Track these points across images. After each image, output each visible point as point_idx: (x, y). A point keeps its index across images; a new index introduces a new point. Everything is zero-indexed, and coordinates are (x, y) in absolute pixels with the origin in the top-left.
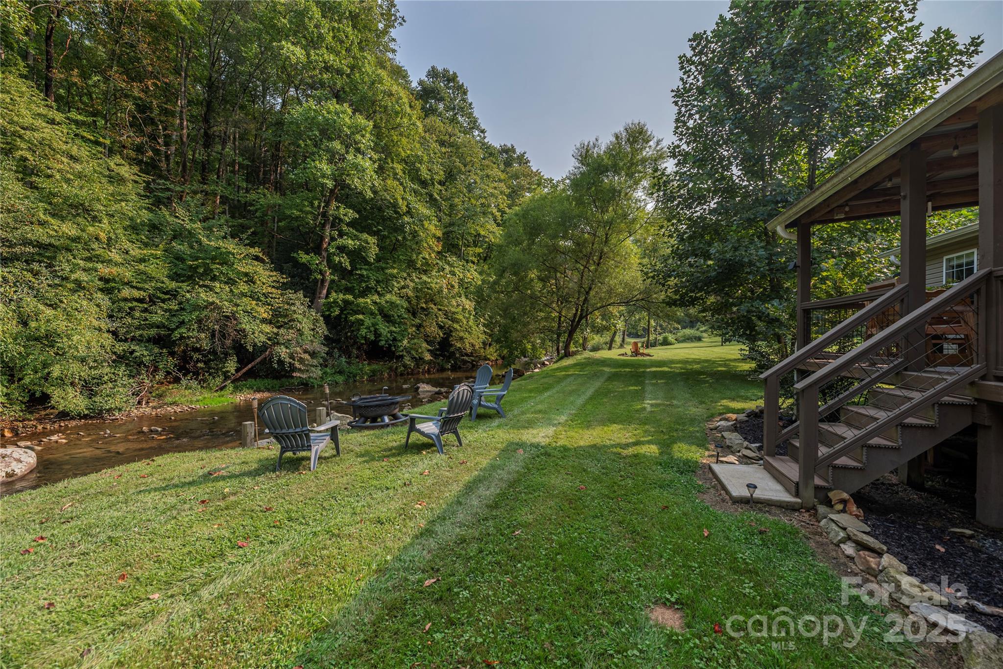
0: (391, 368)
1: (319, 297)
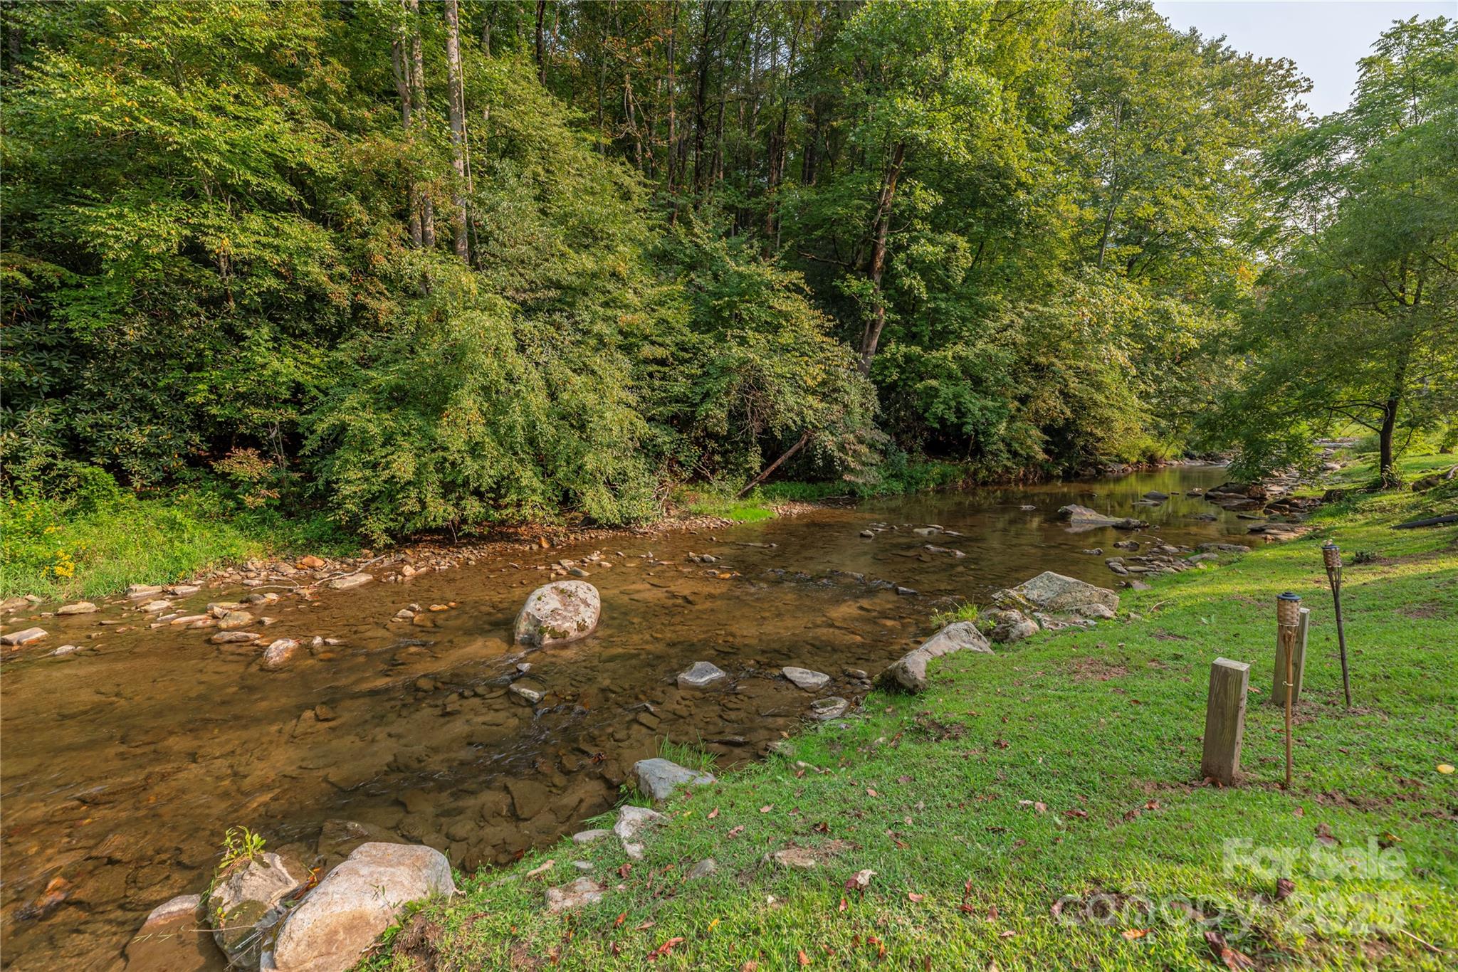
0: (966, 471)
1: (867, 352)
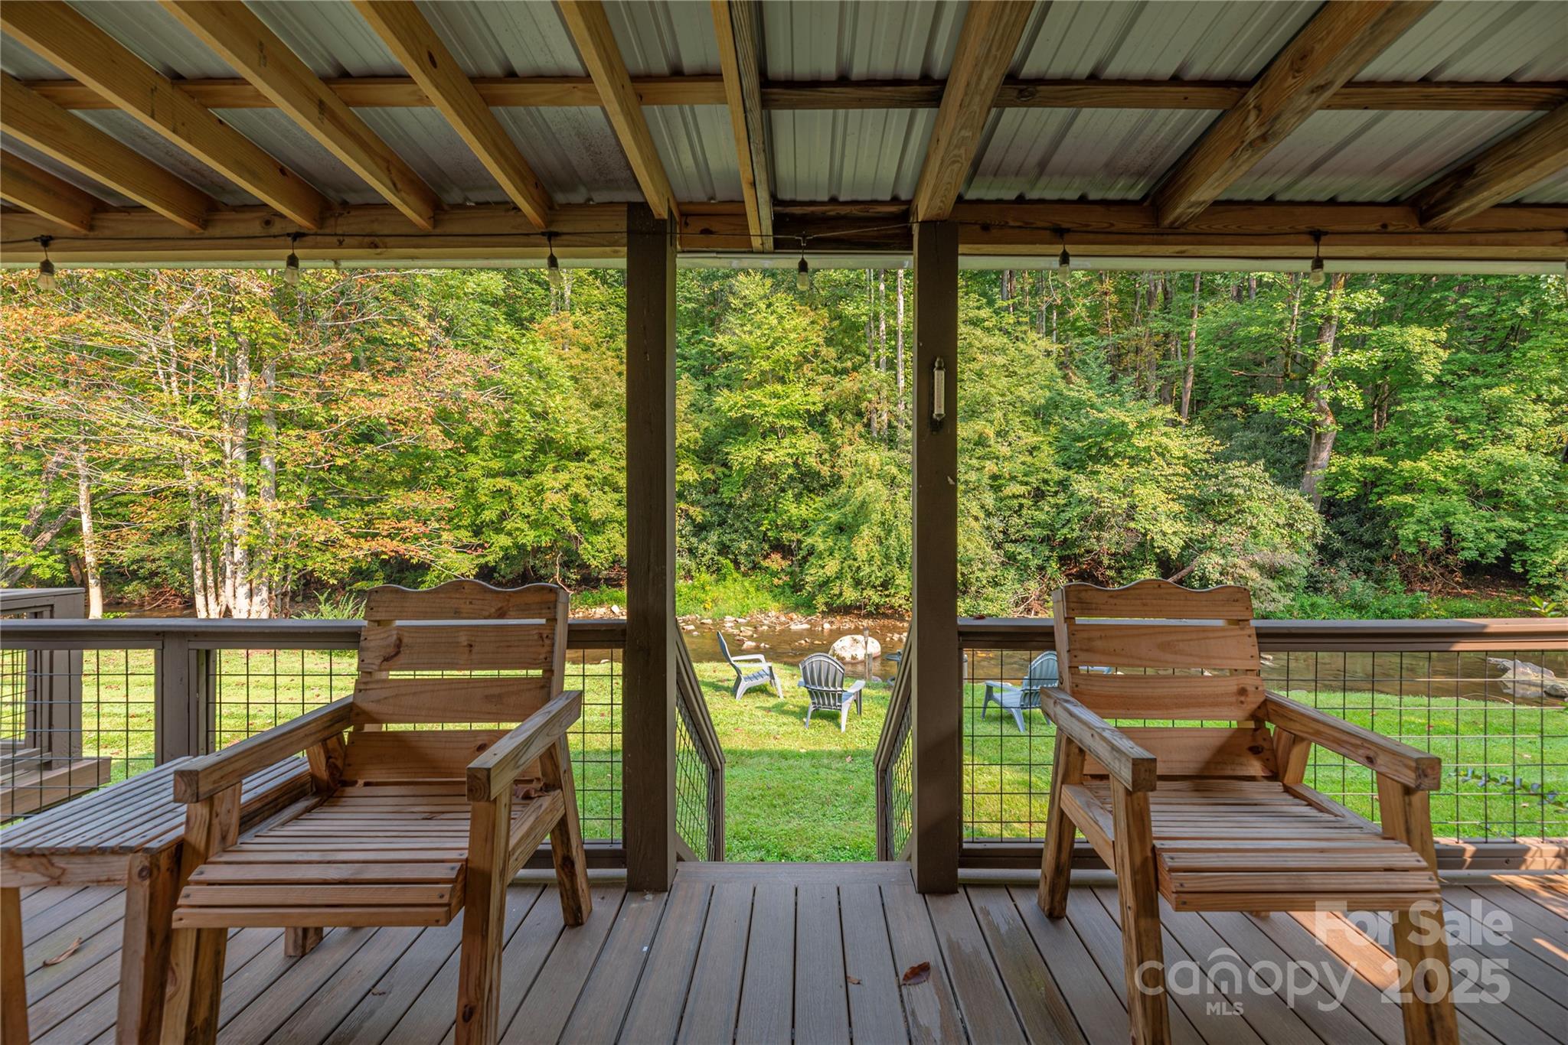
1: (1314, 467)
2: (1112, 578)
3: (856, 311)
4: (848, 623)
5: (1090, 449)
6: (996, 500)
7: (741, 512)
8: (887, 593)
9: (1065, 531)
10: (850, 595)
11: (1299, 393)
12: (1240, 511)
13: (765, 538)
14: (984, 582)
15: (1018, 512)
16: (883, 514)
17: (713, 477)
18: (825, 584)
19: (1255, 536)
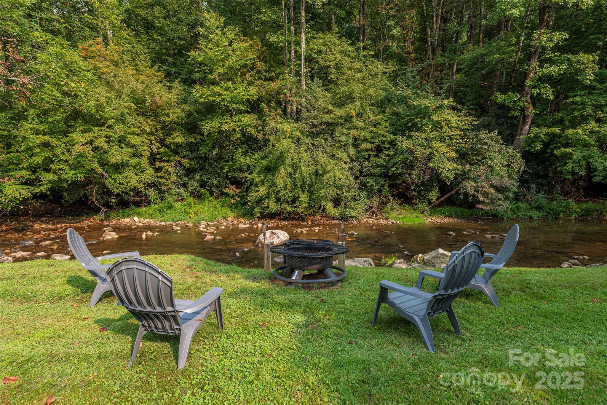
1: (520, 134)
2: (415, 196)
3: (276, 40)
4: (273, 223)
5: (407, 123)
6: (356, 152)
7: (212, 162)
8: (295, 205)
9: (394, 169)
10: (274, 207)
11: (518, 92)
12: (485, 158)
13: (227, 177)
14: (349, 198)
15: (368, 159)
16: (292, 160)
17: (194, 141)
18: (260, 201)
19: (492, 171)
